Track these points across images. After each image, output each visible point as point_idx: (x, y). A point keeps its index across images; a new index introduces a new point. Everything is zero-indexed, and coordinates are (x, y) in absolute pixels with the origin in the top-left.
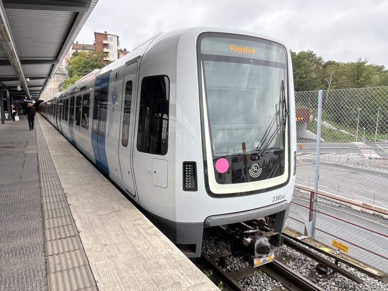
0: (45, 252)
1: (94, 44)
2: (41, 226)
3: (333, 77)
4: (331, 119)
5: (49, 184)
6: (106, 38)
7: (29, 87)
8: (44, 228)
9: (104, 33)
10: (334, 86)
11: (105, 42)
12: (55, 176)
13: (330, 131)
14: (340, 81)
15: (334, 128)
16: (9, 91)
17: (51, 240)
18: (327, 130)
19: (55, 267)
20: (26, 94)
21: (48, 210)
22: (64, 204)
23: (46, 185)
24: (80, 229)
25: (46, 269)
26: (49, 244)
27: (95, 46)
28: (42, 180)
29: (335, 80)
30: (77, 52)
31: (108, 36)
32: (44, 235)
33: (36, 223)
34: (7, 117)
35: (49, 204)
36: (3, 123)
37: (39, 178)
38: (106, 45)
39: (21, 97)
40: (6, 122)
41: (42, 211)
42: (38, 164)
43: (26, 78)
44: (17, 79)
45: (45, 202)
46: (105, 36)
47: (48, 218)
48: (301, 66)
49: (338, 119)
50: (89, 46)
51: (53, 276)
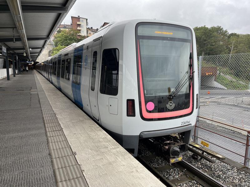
0: (46, 136)
1: (71, 25)
2: (43, 126)
3: (234, 44)
4: (232, 74)
5: (46, 109)
6: (79, 21)
7: (30, 53)
8: (45, 127)
9: (77, 17)
10: (235, 51)
11: (78, 23)
12: (49, 105)
13: (231, 82)
14: (239, 47)
15: (234, 80)
16: (18, 56)
17: (49, 132)
18: (229, 82)
19: (52, 141)
20: (28, 58)
21: (46, 120)
22: (54, 118)
23: (44, 109)
24: (63, 128)
25: (47, 141)
26: (48, 133)
27: (72, 26)
28: (42, 107)
29: (236, 47)
30: (60, 30)
31: (81, 19)
32: (45, 130)
33: (41, 125)
34: (17, 73)
35: (46, 117)
36: (14, 76)
37: (40, 106)
38: (79, 25)
39: (25, 60)
40: (16, 76)
41: (44, 121)
42: (39, 99)
43: (29, 48)
44: (23, 49)
45: (44, 116)
46: (78, 18)
47: (47, 123)
48: (212, 37)
49: (237, 74)
50: (68, 25)
51: (51, 144)
